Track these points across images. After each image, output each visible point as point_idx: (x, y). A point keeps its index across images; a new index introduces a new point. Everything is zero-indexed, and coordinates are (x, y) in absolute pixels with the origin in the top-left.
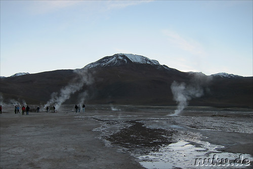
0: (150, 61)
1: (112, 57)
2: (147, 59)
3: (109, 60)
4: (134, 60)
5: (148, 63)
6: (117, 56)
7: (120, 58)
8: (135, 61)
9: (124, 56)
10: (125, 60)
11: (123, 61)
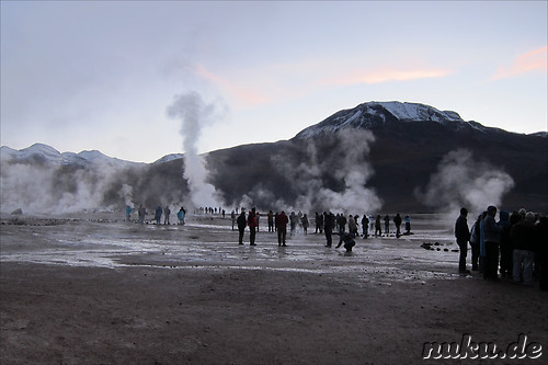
0: (438, 114)
1: (355, 110)
2: (431, 111)
3: (347, 118)
4: (401, 115)
5: (435, 119)
6: (363, 107)
7: (371, 112)
8: (405, 116)
9: (378, 107)
10: (382, 116)
11: (377, 118)
